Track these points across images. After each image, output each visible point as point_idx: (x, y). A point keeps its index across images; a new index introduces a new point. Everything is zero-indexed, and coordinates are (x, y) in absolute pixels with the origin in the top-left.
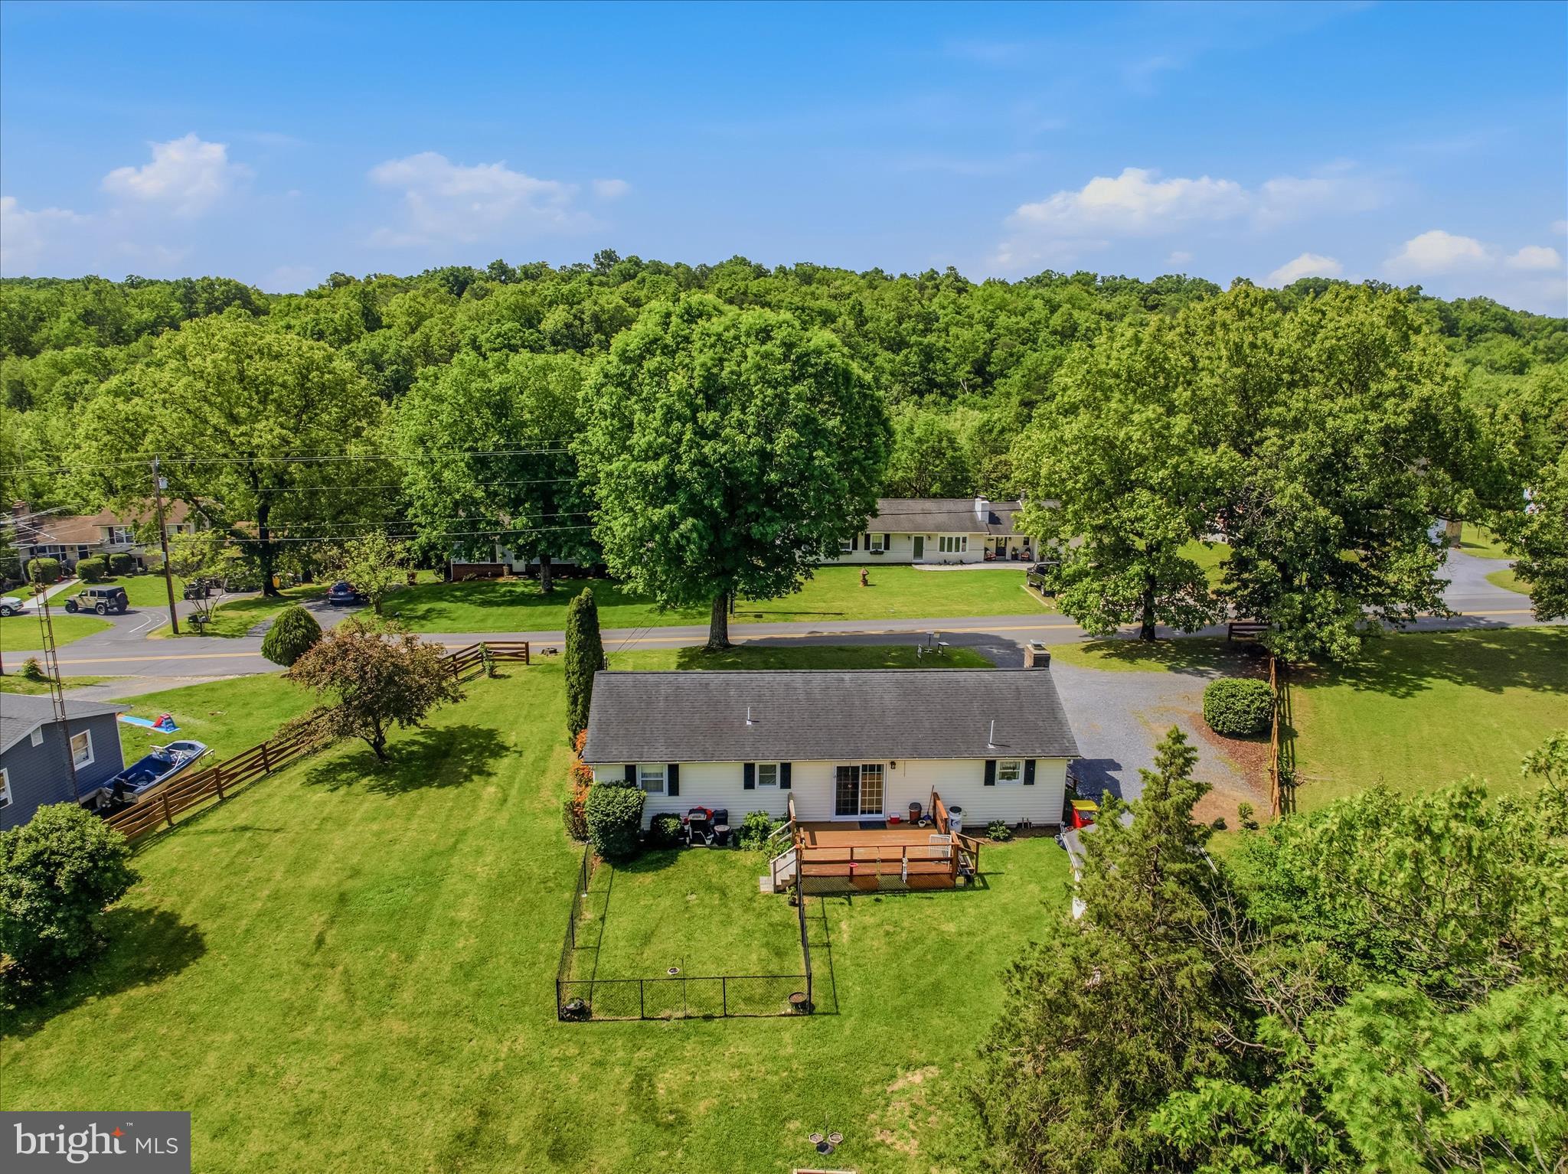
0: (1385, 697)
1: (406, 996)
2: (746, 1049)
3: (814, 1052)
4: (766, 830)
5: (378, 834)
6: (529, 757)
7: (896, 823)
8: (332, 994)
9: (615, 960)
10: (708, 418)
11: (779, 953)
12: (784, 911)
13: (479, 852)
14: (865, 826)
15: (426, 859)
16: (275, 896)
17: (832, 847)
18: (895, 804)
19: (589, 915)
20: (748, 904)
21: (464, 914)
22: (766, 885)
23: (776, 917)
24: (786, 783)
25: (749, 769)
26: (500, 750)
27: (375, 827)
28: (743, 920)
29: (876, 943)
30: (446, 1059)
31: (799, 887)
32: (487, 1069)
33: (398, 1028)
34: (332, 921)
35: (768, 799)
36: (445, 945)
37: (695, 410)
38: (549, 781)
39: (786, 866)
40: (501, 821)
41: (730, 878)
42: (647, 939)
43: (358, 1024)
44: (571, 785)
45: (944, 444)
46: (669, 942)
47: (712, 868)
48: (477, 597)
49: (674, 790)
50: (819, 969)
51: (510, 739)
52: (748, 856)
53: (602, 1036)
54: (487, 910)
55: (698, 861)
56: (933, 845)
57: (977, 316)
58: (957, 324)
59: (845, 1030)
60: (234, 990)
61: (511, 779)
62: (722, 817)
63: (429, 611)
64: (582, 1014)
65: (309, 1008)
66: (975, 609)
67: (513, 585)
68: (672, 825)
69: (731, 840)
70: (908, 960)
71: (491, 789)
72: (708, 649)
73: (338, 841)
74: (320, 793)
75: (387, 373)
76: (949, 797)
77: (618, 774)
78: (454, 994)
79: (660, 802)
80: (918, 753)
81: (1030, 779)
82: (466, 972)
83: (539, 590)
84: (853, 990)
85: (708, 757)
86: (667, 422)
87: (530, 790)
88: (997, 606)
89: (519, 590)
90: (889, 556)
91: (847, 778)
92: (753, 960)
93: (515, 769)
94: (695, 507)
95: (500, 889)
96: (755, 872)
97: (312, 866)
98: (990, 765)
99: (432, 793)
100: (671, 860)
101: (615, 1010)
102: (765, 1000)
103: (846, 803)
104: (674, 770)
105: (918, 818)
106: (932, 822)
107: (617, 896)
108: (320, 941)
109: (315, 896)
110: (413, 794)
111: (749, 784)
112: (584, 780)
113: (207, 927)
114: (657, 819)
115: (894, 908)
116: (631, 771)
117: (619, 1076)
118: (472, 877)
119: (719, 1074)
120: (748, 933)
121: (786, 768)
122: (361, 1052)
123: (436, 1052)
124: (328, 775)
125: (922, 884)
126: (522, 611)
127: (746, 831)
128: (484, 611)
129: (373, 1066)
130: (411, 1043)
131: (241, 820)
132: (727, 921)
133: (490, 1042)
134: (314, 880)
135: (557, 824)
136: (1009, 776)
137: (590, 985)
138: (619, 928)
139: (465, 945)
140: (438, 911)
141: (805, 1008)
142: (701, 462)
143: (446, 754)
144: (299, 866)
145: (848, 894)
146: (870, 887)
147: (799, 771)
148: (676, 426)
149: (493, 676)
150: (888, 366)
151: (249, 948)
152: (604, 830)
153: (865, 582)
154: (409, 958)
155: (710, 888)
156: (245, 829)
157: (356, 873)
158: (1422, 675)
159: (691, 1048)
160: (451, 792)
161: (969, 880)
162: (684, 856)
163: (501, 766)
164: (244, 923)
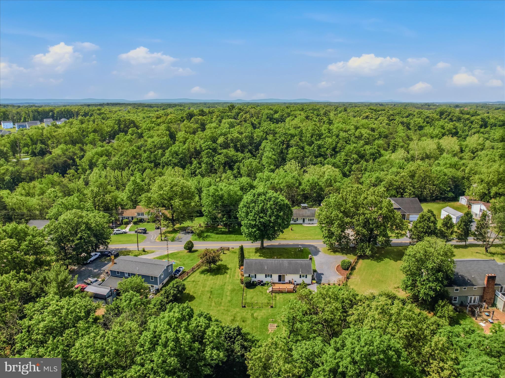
0: (376, 262)
1: (223, 304)
2: (265, 311)
3: (273, 312)
4: (268, 284)
5: (213, 282)
6: (233, 270)
7: (287, 283)
8: (213, 304)
9: (248, 301)
10: (262, 215)
11: (269, 300)
12: (270, 295)
13: (228, 285)
14: (282, 283)
15: (221, 286)
16: (202, 291)
17: (277, 287)
18: (287, 280)
19: (244, 295)
20: (265, 294)
21: (228, 294)
22: (268, 291)
23: (269, 296)
24: (271, 277)
25: (266, 275)
26: (228, 269)
27: (213, 281)
28: (265, 296)
29: (282, 300)
30: (229, 311)
31: (272, 292)
32: (234, 313)
33: (223, 308)
34: (211, 295)
35: (268, 279)
36: (226, 298)
37: (259, 213)
38: (236, 274)
39: (270, 289)
40: (230, 281)
41: (263, 290)
42: (252, 298)
43: (217, 307)
44: (240, 276)
45: (317, 184)
46: (255, 298)
47: (261, 289)
48: (215, 232)
49: (255, 278)
50: (274, 303)
51: (229, 266)
52: (265, 287)
53: (247, 309)
54: (231, 294)
55: (259, 288)
56: (291, 286)
57: (334, 133)
58: (328, 137)
59: (276, 310)
60: (201, 303)
61: (231, 274)
62: (262, 282)
63: (207, 235)
64: (245, 307)
65: (211, 305)
66: (311, 238)
67: (221, 228)
68: (255, 282)
69: (263, 285)
70: (285, 302)
71: (228, 276)
72: (260, 249)
73: (208, 283)
74: (203, 276)
75: (180, 157)
76: (295, 279)
77: (248, 275)
78: (229, 304)
79: (253, 279)
80: (290, 273)
81: (306, 277)
82: (230, 302)
83: (227, 230)
84: (278, 305)
85: (260, 273)
86: (255, 215)
87: (234, 276)
88: (316, 237)
89: (223, 230)
90: (298, 222)
91: (280, 277)
92: (266, 301)
93: (231, 272)
94: (259, 229)
95: (233, 291)
96: (267, 290)
97: (206, 287)
98: (300, 275)
99: (219, 276)
100: (255, 287)
101: (249, 306)
102: (267, 306)
103: (280, 280)
104: (255, 275)
105: (290, 282)
106: (292, 283)
107: (248, 292)
108: (210, 297)
109: (208, 291)
110: (217, 276)
111: (266, 277)
112: (243, 276)
113: (194, 295)
114: (253, 282)
115: (285, 295)
116: (249, 275)
117: (250, 314)
118: (228, 289)
119: (261, 314)
120: (265, 298)
121: (271, 275)
122: (219, 310)
123: (228, 311)
124: (203, 272)
125: (289, 292)
126: (224, 236)
127: (265, 284)
128: (217, 236)
129: (221, 312)
130: (224, 310)
131: (193, 279)
132: (263, 296)
133: (234, 310)
134: (207, 289)
135: (239, 281)
136: (303, 277)
137: (246, 303)
138: (249, 296)
139: (229, 298)
140: (224, 294)
141: (272, 307)
142: (260, 222)
143: (220, 269)
144: (204, 287)
145: (279, 293)
146: (282, 292)
147: (273, 275)
148: (256, 216)
149: (224, 253)
150: (308, 151)
151: (201, 298)
152: (246, 283)
153: (292, 230)
154: (222, 300)
155: (260, 292)
156: (194, 281)
157: (212, 288)
158: (385, 258)
159: (258, 311)
160: (222, 276)
161: (296, 292)
162: (257, 287)
163: (229, 271)
164: (199, 295)
